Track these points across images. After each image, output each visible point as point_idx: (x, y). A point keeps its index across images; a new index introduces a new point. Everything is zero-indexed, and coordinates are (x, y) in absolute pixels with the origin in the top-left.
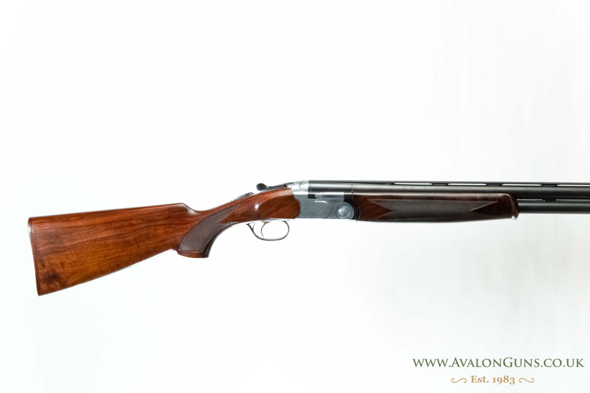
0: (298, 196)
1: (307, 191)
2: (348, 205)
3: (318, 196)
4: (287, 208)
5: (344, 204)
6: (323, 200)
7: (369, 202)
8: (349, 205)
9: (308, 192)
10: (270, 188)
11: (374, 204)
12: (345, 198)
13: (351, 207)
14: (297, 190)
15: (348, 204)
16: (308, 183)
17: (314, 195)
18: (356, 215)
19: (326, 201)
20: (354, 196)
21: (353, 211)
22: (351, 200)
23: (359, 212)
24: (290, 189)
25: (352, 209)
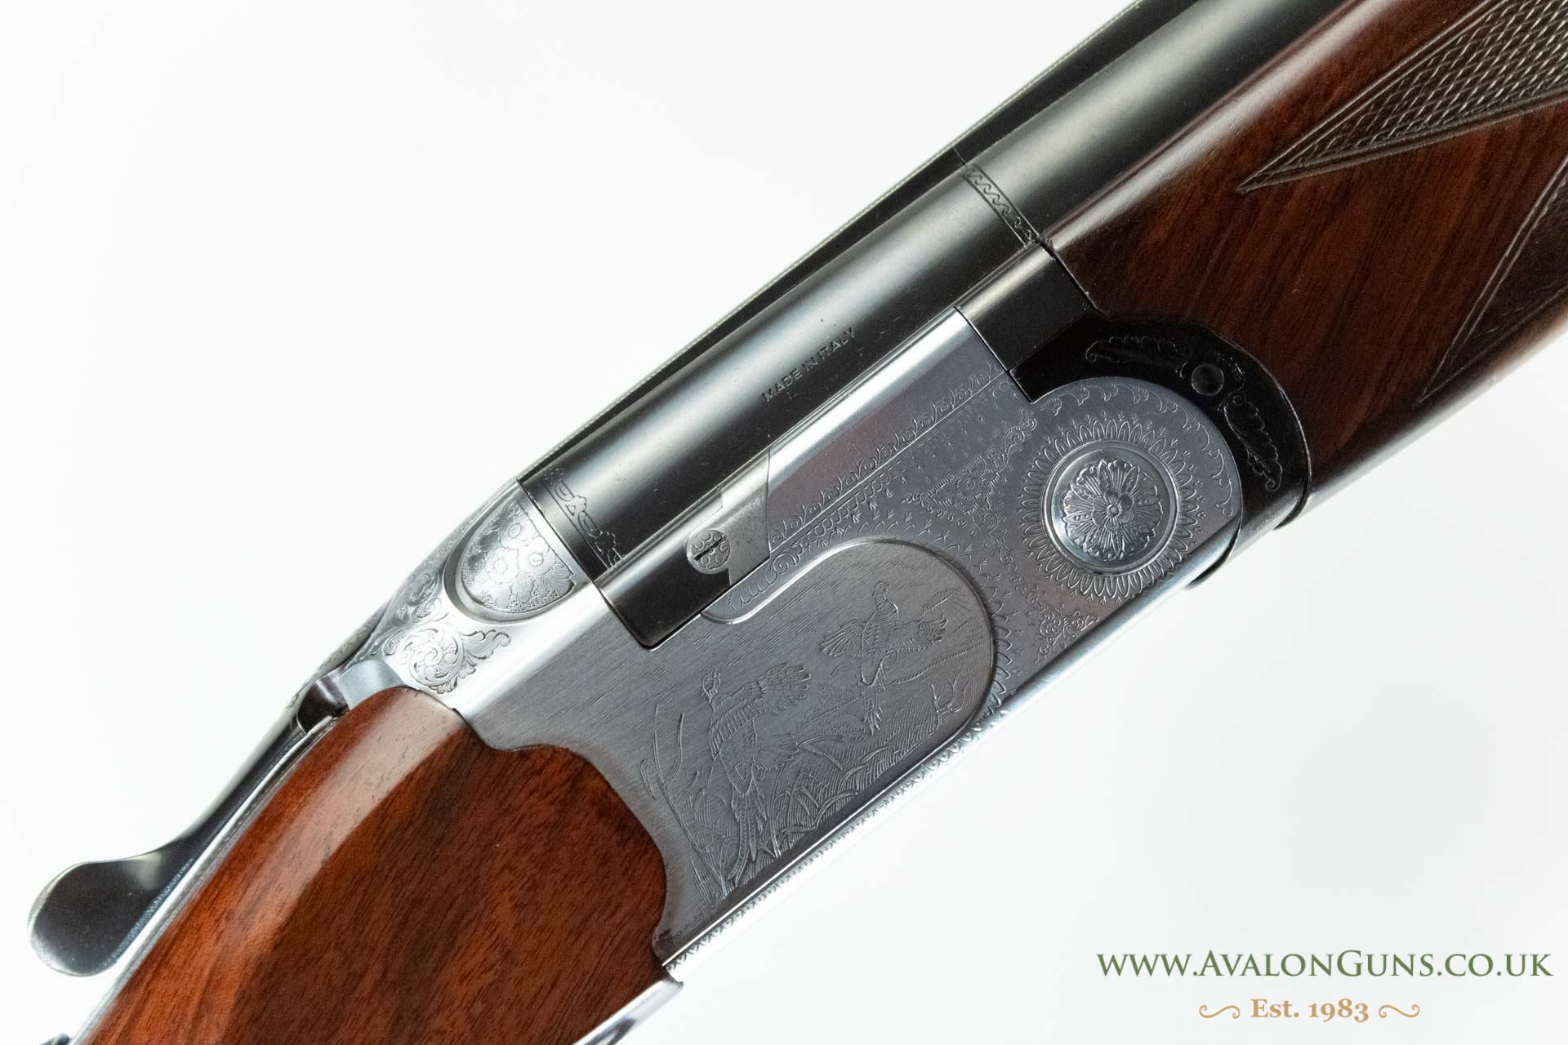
0: (515, 698)
1: (572, 588)
2: (1094, 406)
3: (717, 541)
4: (504, 913)
5: (1048, 425)
6: (812, 542)
7: (1286, 191)
8: (1112, 388)
9: (591, 588)
10: (181, 851)
11: (1346, 189)
12: (1006, 356)
13: (1141, 391)
14: (468, 659)
15: (1083, 391)
16: (519, 501)
17: (678, 562)
18: (1258, 442)
19: (854, 532)
20: (1088, 250)
21: (1196, 423)
22: (1087, 327)
23: (1259, 389)
24: (390, 695)
25: (1170, 403)
